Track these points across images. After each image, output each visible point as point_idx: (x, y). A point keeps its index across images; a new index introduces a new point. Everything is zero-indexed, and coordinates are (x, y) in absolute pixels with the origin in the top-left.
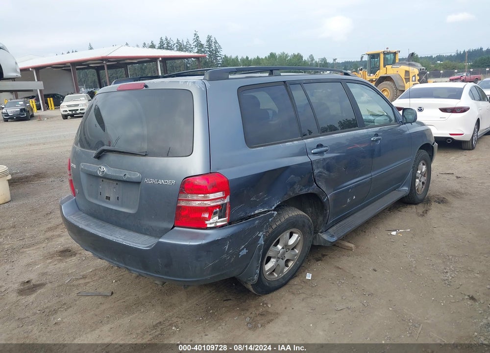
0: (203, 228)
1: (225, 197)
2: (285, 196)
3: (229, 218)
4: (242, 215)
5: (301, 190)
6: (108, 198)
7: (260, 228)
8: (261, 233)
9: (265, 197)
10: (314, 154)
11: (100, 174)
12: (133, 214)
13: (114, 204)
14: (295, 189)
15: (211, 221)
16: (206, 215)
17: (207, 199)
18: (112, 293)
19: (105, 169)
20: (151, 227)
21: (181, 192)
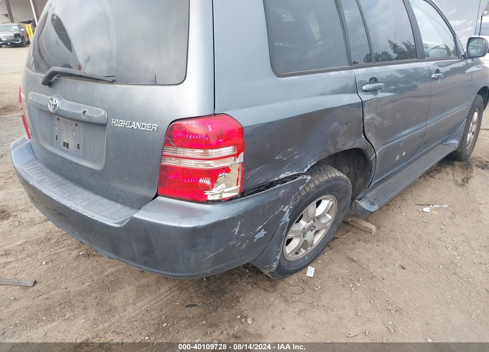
0: (201, 201)
1: (237, 155)
2: (324, 153)
3: (241, 186)
4: (261, 180)
5: (346, 144)
6: (66, 145)
7: (285, 201)
8: (287, 207)
9: (296, 155)
10: (365, 91)
11: (51, 109)
12: (98, 171)
13: (74, 155)
14: (337, 142)
15: (214, 190)
16: (208, 182)
17: (208, 157)
18: (35, 283)
19: (57, 101)
20: (124, 192)
21: (167, 143)
